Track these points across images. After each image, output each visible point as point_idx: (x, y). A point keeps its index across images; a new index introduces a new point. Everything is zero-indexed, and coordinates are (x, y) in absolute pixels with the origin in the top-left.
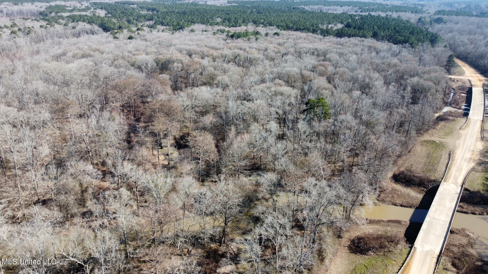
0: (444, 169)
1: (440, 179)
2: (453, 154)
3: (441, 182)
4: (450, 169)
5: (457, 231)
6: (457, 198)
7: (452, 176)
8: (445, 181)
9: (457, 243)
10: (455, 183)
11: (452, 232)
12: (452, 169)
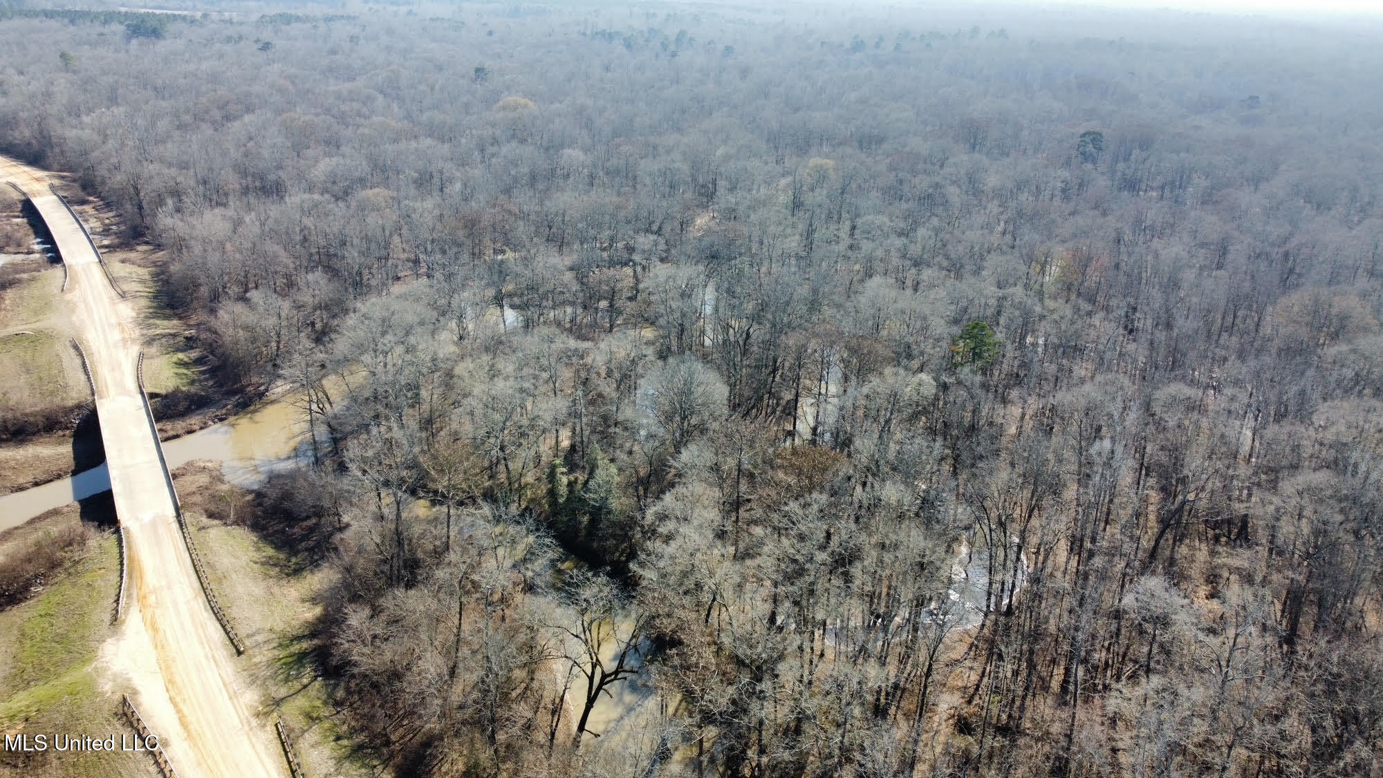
0: (83, 377)
1: (90, 398)
2: (81, 343)
3: (94, 400)
4: (95, 373)
5: (181, 472)
6: (146, 416)
7: (110, 382)
8: (101, 398)
9: (193, 488)
10: (125, 392)
11: (175, 476)
12: (99, 370)
